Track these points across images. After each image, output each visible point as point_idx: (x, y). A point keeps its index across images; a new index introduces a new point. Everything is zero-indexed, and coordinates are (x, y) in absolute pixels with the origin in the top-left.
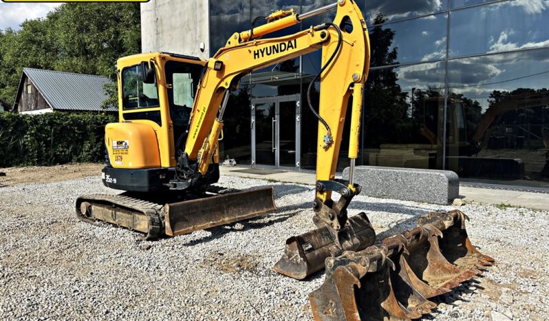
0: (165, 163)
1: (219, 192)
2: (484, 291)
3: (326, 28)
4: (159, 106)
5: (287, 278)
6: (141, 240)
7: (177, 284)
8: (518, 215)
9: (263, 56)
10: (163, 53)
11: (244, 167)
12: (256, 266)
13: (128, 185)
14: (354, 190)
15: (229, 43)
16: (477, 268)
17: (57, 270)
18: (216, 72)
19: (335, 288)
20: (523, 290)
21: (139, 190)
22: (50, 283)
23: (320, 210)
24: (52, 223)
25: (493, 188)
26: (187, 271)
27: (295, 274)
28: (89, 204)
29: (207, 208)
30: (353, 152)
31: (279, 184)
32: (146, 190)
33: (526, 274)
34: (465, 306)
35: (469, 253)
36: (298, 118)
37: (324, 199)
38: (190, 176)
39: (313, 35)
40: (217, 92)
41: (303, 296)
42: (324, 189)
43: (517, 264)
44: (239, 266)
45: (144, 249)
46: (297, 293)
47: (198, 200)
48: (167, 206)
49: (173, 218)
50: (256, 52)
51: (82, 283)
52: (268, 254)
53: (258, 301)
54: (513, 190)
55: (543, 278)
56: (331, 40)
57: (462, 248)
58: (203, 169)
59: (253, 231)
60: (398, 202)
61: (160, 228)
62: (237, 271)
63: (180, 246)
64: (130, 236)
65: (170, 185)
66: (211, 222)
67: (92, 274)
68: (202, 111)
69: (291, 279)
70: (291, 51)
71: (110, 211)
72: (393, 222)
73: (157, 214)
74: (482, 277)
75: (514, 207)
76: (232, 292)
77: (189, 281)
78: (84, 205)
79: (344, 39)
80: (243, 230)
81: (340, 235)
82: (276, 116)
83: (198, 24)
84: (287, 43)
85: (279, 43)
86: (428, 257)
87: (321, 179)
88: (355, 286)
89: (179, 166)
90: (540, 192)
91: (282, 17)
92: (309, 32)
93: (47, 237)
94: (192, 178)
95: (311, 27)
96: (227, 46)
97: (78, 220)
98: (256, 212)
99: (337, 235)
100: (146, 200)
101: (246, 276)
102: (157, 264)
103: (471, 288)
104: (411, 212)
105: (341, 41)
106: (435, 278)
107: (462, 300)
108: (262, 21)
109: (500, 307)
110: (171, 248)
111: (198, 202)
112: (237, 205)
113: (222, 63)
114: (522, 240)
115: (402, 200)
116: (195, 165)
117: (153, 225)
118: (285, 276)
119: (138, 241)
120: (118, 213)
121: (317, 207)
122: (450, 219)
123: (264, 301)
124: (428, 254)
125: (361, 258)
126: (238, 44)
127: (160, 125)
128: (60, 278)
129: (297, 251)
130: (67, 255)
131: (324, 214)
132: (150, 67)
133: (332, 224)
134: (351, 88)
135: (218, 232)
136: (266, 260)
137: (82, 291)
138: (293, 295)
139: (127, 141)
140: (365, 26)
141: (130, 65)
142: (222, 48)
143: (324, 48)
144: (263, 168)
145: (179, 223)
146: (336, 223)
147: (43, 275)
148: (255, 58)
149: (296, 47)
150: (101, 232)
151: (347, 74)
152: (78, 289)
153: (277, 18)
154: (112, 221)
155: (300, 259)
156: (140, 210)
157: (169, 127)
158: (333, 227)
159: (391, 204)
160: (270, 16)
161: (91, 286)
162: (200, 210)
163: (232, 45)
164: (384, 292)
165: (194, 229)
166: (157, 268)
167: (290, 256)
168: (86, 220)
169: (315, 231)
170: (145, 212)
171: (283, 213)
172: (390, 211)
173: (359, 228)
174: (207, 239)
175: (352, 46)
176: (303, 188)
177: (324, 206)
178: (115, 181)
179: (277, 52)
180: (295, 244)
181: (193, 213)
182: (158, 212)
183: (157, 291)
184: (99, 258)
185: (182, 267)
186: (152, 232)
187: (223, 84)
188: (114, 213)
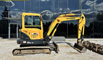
4: (41, 26)
70: (74, 19)
71: (32, 50)
79: (83, 19)
82: (17, 27)
85: (72, 18)
92: (78, 17)
96: (60, 16)
127: (41, 29)
143: (80, 20)
151: (83, 24)
187: (59, 23)
188: (34, 51)
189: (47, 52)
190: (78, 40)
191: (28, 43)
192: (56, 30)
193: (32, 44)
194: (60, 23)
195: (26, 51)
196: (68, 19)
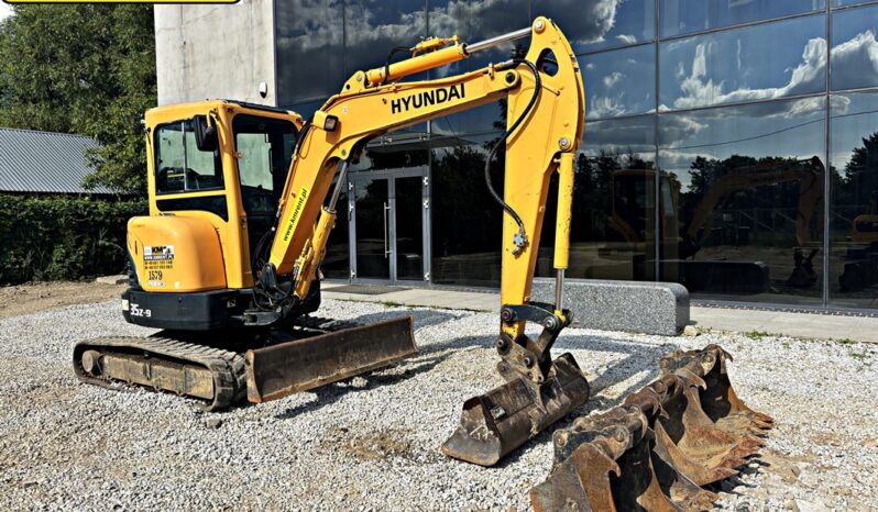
0: (235, 281)
1: (321, 326)
2: (771, 469)
3: (514, 66)
4: (224, 189)
5: (466, 464)
6: (202, 413)
7: (288, 484)
8: (781, 347)
9: (407, 109)
10: (229, 101)
11: (338, 283)
12: (409, 446)
13: (173, 319)
14: (563, 318)
15: (348, 87)
16: (753, 432)
17: (70, 472)
18: (325, 132)
19: (576, 478)
20: (826, 463)
21: (192, 328)
22: (66, 496)
23: (508, 352)
24: (33, 389)
25: (732, 308)
26: (299, 461)
27: (480, 458)
28: (98, 354)
29: (314, 355)
30: (560, 260)
31: (404, 309)
32: (205, 327)
33: (822, 439)
34: (753, 495)
35: (733, 411)
36: (426, 203)
37: (515, 335)
38: (279, 303)
39: (492, 78)
40: (327, 165)
41: (500, 493)
42: (516, 318)
43: (804, 424)
44: (382, 448)
45: (211, 427)
46: (489, 488)
47: (299, 341)
48: (251, 355)
49: (259, 374)
50: (396, 103)
51: (122, 492)
52: (422, 426)
53: (432, 505)
54: (761, 309)
55: (850, 444)
56: (523, 86)
57: (723, 404)
58: (302, 291)
59: (385, 388)
60: (599, 333)
61: (235, 390)
62: (381, 457)
63: (271, 420)
64: (181, 405)
65: (245, 317)
66: (320, 378)
67: (135, 474)
68: (300, 195)
69: (472, 466)
70: (455, 101)
71: (141, 365)
72: (601, 366)
73: (229, 367)
74: (761, 446)
75: (772, 335)
76: (386, 493)
77: (307, 477)
78: (88, 356)
79: (543, 84)
80: (368, 387)
81: (542, 390)
82: (390, 201)
83: (256, 53)
84: (448, 89)
85: (435, 89)
86: (684, 421)
87: (510, 303)
88: (612, 474)
89: (259, 286)
90: (802, 312)
91: (437, 47)
92: (486, 72)
93: (31, 413)
94: (283, 305)
95: (490, 65)
96: (344, 91)
97: (78, 382)
98: (388, 358)
99: (538, 392)
100: (204, 345)
101: (399, 464)
102: (245, 451)
103: (751, 465)
104: (624, 349)
105: (539, 87)
106: (696, 453)
107: (743, 484)
108: (404, 53)
109: (802, 492)
110: (257, 423)
111: (299, 345)
112: (358, 347)
113: (336, 118)
114: (801, 386)
115: (605, 330)
116: (288, 283)
117: (222, 385)
118: (462, 461)
119: (199, 414)
120: (155, 367)
121: (504, 349)
122: (712, 360)
123: (442, 505)
124: (684, 415)
125: (615, 429)
126: (364, 90)
127: (226, 219)
128: (81, 485)
129: (484, 421)
130: (78, 443)
131: (515, 359)
132: (209, 125)
133: (529, 373)
134: (555, 160)
135: (329, 393)
136: (421, 435)
137: (128, 506)
138: (485, 493)
139: (171, 247)
140: (577, 65)
141: (169, 120)
142: (337, 96)
143: (511, 98)
144: (370, 283)
145: (270, 381)
146: (536, 371)
147: (49, 481)
148: (394, 112)
149: (463, 96)
150: (127, 400)
151: (549, 139)
152: (119, 502)
153: (429, 50)
154: (144, 382)
155: (488, 433)
156: (200, 361)
157: (241, 222)
158: (531, 378)
159: (590, 337)
160: (418, 46)
161: (141, 496)
162: (302, 357)
163: (353, 91)
164: (641, 481)
165: (294, 391)
166: (246, 458)
167: (469, 430)
168: (93, 381)
169: (505, 386)
170: (208, 365)
171: (425, 357)
172: (592, 348)
173: (567, 378)
174: (312, 406)
175: (558, 95)
176: (445, 314)
177: (515, 346)
178: (149, 313)
179: (432, 102)
180: (479, 409)
181: (291, 364)
182: (230, 363)
183: (258, 498)
184: (139, 447)
185: (287, 454)
186: (221, 397)
187: (337, 153)
188: (148, 367)
189: (201, 391)
192: (324, 219)
194: (344, 151)
196: (399, 110)
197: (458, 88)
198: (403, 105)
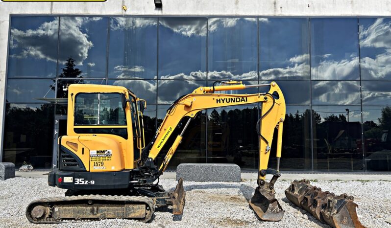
0: (130, 166)
3: (266, 95)
4: (126, 125)
9: (223, 102)
13: (110, 184)
19: (346, 211)
23: (264, 185)
27: (276, 219)
30: (279, 154)
40: (184, 119)
50: (218, 100)
68: (168, 130)
70: (243, 102)
71: (90, 208)
78: (39, 209)
84: (241, 98)
85: (235, 98)
91: (236, 84)
92: (257, 95)
95: (259, 93)
96: (194, 93)
105: (274, 102)
120: (101, 208)
127: (126, 139)
129: (277, 206)
131: (266, 187)
133: (271, 191)
134: (278, 124)
139: (111, 151)
143: (264, 104)
148: (217, 103)
149: (247, 101)
151: (277, 118)
154: (90, 216)
155: (279, 210)
163: (197, 93)
167: (272, 210)
175: (279, 105)
177: (266, 183)
178: (93, 182)
179: (234, 102)
180: (276, 202)
187: (189, 115)
188: (95, 208)
189: (137, 215)
190: (261, 178)
191: (79, 181)
192: (179, 139)
193: (89, 185)
194: (192, 114)
195: (69, 211)
196: (220, 102)
197: (245, 98)
198: (221, 101)
